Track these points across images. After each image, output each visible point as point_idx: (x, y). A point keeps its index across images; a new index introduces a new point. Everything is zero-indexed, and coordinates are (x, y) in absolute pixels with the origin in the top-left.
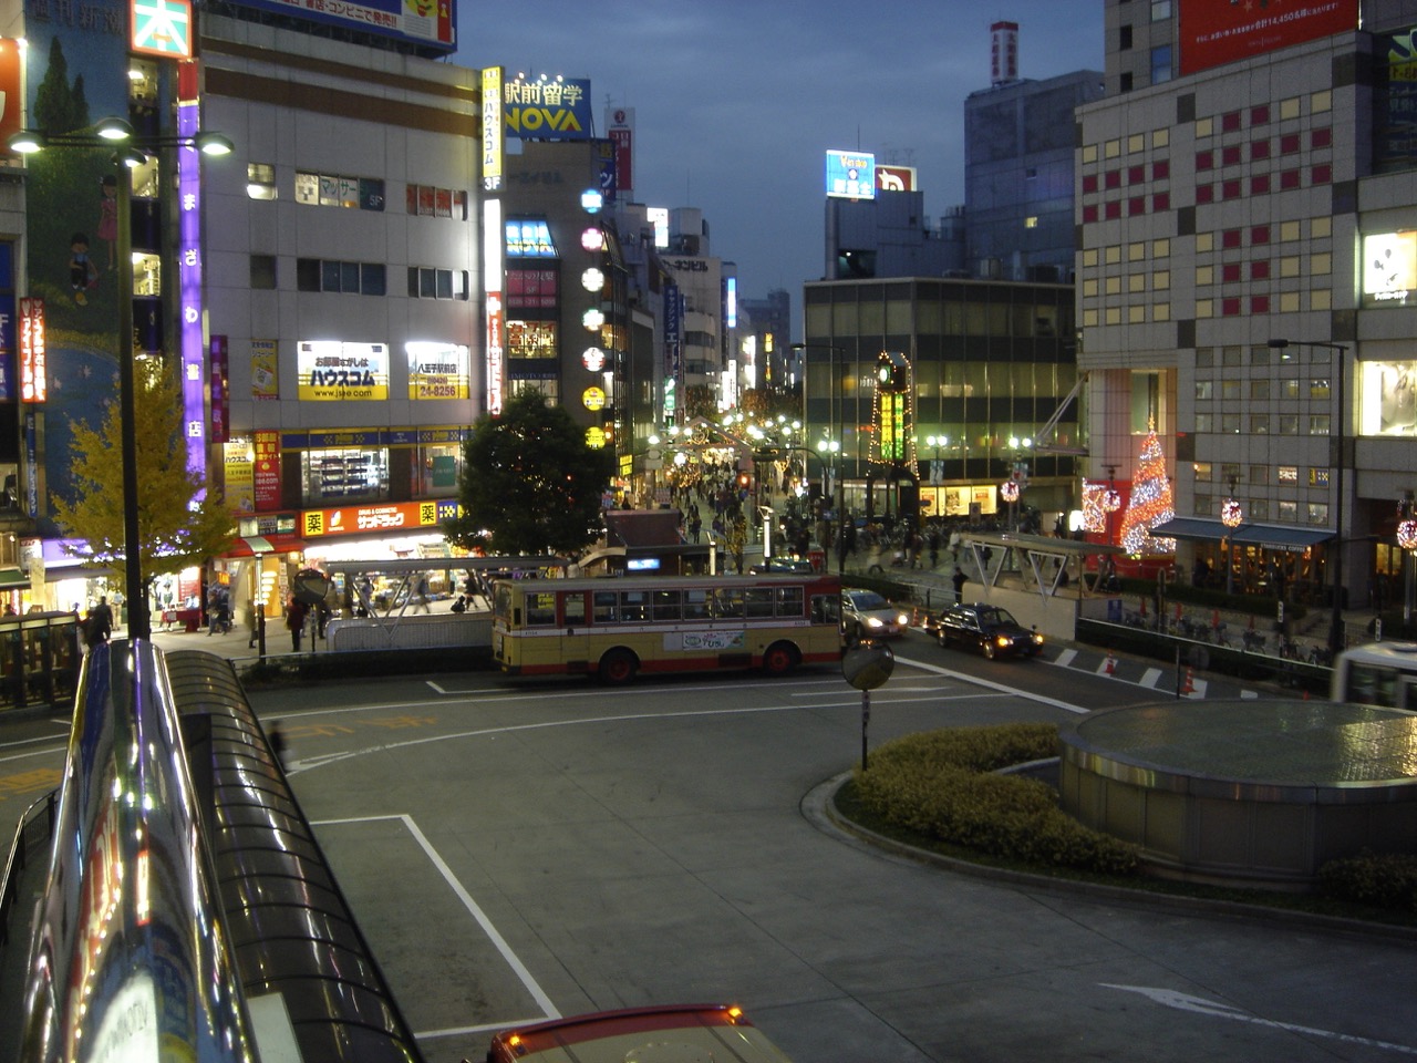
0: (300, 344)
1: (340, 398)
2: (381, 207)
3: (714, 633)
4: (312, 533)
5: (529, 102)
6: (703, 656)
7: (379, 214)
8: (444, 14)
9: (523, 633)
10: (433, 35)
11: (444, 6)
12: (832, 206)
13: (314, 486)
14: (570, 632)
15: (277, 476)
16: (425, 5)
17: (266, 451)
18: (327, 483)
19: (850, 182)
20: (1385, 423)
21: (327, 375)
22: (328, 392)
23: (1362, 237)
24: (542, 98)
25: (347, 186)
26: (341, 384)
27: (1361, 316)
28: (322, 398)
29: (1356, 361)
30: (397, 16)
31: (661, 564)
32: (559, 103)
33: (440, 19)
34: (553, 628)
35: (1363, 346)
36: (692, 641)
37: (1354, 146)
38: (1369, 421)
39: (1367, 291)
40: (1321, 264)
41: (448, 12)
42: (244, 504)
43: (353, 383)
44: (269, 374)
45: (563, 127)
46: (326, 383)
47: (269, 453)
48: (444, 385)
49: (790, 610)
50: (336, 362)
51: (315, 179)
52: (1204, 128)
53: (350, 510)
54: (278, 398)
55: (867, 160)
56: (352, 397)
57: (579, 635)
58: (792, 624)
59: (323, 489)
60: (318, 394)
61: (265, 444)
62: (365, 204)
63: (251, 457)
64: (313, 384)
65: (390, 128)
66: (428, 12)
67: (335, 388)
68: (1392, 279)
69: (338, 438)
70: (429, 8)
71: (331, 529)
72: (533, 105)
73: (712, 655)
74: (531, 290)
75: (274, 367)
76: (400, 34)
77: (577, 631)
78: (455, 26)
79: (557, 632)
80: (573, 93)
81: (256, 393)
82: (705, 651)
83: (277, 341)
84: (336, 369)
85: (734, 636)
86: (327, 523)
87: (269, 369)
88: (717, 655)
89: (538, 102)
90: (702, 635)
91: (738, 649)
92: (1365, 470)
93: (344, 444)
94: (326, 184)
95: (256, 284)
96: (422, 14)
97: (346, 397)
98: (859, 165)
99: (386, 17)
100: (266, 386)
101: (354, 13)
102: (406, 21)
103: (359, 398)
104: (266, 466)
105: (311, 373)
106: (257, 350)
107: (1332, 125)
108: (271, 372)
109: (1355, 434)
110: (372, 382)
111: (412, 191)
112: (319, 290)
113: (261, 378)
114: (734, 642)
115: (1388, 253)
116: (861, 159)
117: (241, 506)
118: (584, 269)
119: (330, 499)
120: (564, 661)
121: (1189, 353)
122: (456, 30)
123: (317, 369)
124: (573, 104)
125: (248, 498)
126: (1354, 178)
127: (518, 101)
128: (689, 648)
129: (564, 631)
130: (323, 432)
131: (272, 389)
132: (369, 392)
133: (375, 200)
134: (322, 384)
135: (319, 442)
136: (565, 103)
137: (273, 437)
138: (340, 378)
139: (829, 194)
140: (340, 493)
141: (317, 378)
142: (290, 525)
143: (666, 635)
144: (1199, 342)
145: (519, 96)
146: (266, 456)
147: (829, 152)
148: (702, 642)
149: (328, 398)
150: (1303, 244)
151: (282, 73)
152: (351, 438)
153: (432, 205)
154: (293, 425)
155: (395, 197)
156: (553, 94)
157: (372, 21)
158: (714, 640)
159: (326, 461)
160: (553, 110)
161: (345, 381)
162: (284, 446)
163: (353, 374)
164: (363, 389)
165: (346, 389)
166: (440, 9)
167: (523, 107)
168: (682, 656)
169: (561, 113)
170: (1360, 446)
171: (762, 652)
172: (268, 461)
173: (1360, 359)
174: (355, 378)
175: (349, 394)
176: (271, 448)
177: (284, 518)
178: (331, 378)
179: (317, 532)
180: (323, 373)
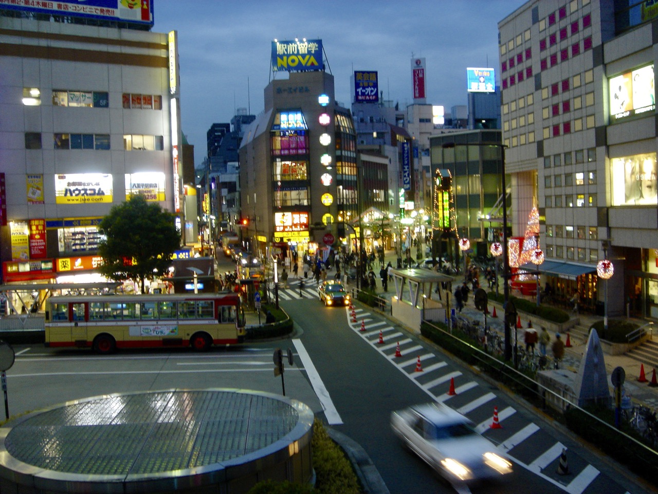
0: (56, 176)
1: (82, 202)
2: (107, 106)
3: (159, 327)
4: (63, 269)
5: (291, 53)
6: (153, 339)
7: (105, 109)
8: (145, 7)
9: (51, 325)
10: (138, 17)
11: (145, 3)
12: (471, 96)
13: (67, 246)
14: (76, 325)
15: (45, 241)
16: (133, 3)
17: (37, 229)
18: (75, 245)
19: (480, 83)
20: (627, 198)
21: (74, 191)
22: (75, 200)
23: (608, 79)
24: (298, 50)
25: (85, 96)
26: (83, 195)
27: (609, 130)
28: (71, 202)
29: (607, 159)
30: (115, 10)
31: (204, 286)
32: (306, 52)
33: (143, 10)
34: (66, 322)
35: (611, 149)
36: (146, 331)
37: (600, 23)
38: (618, 196)
39: (612, 114)
40: (589, 99)
41: (147, 5)
42: (23, 255)
43: (91, 194)
44: (38, 191)
45: (309, 64)
46: (74, 195)
47: (39, 230)
48: (149, 194)
49: (206, 314)
50: (80, 184)
51: (66, 94)
52: (542, 25)
53: (87, 259)
54: (44, 203)
55: (490, 71)
56: (91, 201)
57: (81, 327)
58: (206, 322)
59: (74, 248)
60: (69, 200)
61: (37, 227)
62: (97, 104)
63: (27, 232)
64: (66, 195)
65: (111, 66)
66: (135, 7)
67: (80, 197)
68: (622, 104)
69: (81, 222)
70: (136, 4)
71: (75, 268)
72: (293, 54)
73: (158, 339)
74: (293, 146)
75: (41, 187)
76: (118, 19)
77: (80, 324)
78: (152, 12)
79: (69, 324)
80: (313, 47)
81: (30, 201)
82: (155, 337)
83: (43, 175)
84: (80, 188)
85: (171, 329)
86: (73, 264)
87: (38, 188)
88: (161, 339)
89: (296, 52)
90: (152, 328)
91: (173, 336)
92: (614, 228)
93: (86, 225)
94: (72, 96)
95: (28, 146)
96: (131, 7)
97: (87, 202)
98: (485, 74)
99: (108, 11)
100: (37, 196)
101: (88, 10)
102: (121, 11)
103: (95, 202)
104: (37, 237)
105: (64, 190)
106: (30, 179)
107: (590, 13)
108: (40, 190)
109: (608, 204)
110: (103, 194)
111: (126, 98)
112: (68, 148)
113: (34, 193)
114: (172, 332)
115: (620, 88)
116: (487, 71)
117: (21, 256)
118: (321, 134)
119: (77, 252)
120: (74, 340)
121: (542, 159)
122: (153, 15)
123: (68, 188)
124: (313, 52)
125: (25, 252)
126: (601, 43)
127: (286, 53)
128: (145, 335)
129: (73, 324)
130: (73, 219)
131: (41, 198)
132: (101, 199)
133: (103, 102)
134: (71, 195)
135: (69, 224)
136: (309, 52)
137: (42, 222)
138: (82, 192)
139: (469, 90)
140: (84, 250)
141: (68, 192)
142: (50, 265)
143: (131, 328)
144: (546, 154)
145: (287, 50)
146: (37, 232)
147: (468, 69)
148: (152, 332)
149: (75, 202)
150: (582, 87)
151: (43, 43)
152: (90, 222)
153: (140, 103)
154: (53, 216)
155: (116, 100)
156: (303, 48)
157: (99, 13)
158: (159, 330)
159: (74, 234)
160: (304, 56)
161: (86, 193)
162: (48, 226)
163: (90, 190)
164: (98, 197)
165: (86, 197)
166: (142, 4)
167: (288, 56)
168: (140, 339)
169: (307, 57)
170: (611, 212)
171: (188, 338)
172: (39, 234)
173: (610, 157)
174: (92, 192)
175: (88, 200)
176: (40, 228)
177: (46, 262)
178: (77, 192)
179: (66, 269)
180: (72, 190)
